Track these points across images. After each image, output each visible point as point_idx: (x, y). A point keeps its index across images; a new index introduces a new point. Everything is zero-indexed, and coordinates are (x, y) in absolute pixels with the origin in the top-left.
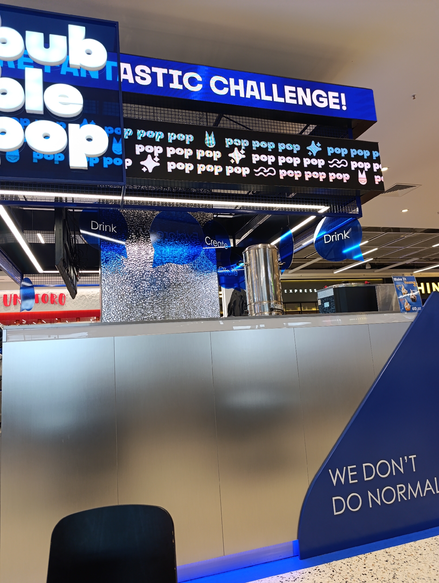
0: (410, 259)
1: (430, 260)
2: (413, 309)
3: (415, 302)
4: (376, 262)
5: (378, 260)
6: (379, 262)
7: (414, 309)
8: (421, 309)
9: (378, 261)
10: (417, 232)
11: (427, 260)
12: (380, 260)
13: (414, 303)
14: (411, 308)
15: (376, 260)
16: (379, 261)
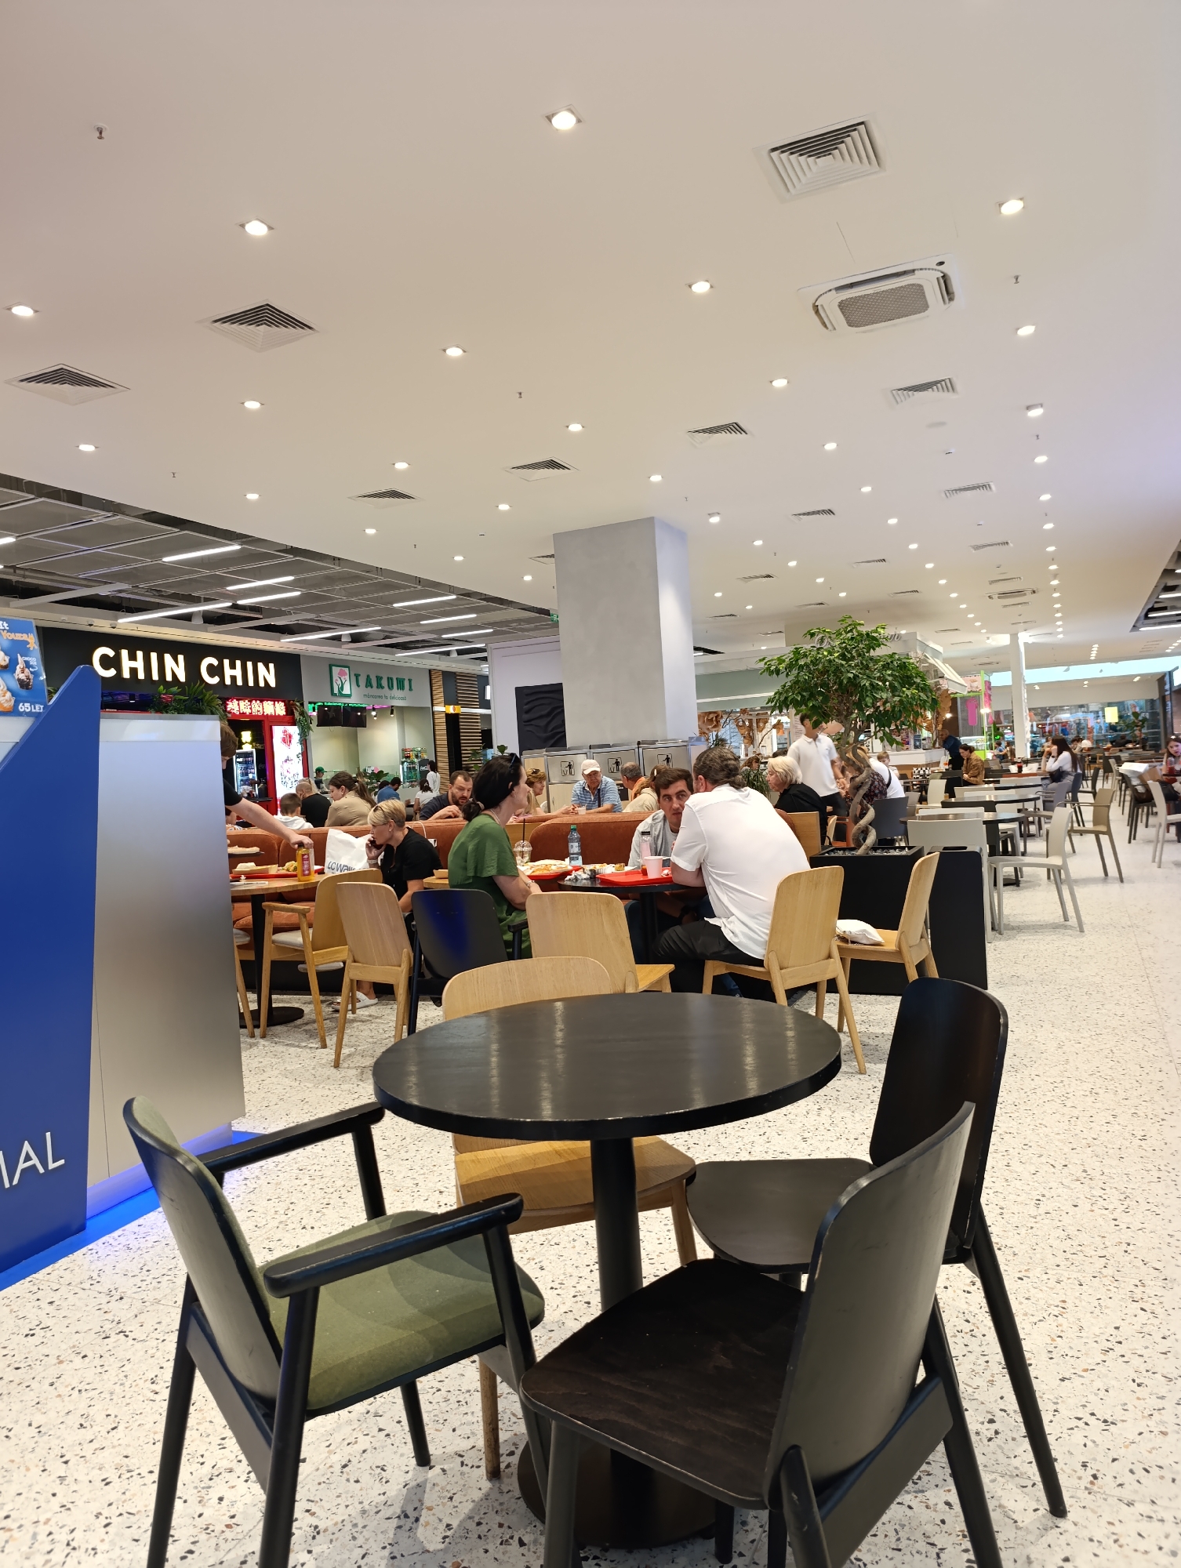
0: (111, 583)
1: (162, 596)
2: (22, 708)
3: (27, 689)
4: (14, 578)
5: (22, 572)
6: (23, 580)
7: (25, 707)
8: (44, 708)
9: (19, 575)
10: (127, 513)
11: (155, 593)
12: (27, 573)
13: (23, 692)
14: (17, 703)
15: (15, 572)
16: (24, 577)
